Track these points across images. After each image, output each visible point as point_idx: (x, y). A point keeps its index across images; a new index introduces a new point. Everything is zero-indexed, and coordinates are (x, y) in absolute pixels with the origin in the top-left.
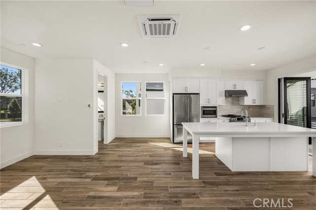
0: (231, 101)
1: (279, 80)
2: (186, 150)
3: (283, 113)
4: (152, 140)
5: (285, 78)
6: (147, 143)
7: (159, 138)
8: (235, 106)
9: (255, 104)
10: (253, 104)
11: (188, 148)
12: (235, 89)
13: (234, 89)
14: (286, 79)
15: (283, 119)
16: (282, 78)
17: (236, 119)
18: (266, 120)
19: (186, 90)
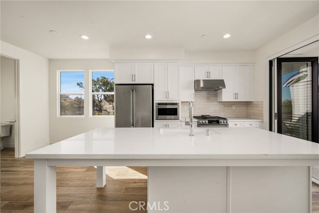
0: (205, 96)
1: (271, 62)
5: (278, 59)
9: (237, 100)
10: (235, 100)
12: (209, 79)
13: (207, 79)
16: (274, 59)
17: (207, 122)
18: (251, 123)
19: (134, 79)
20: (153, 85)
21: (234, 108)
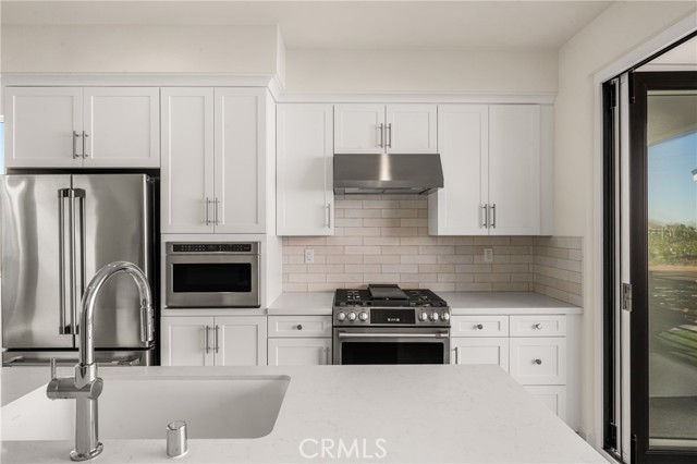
1: (609, 89)
3: (627, 280)
5: (633, 75)
8: (405, 242)
9: (493, 232)
10: (484, 232)
12: (389, 150)
14: (642, 82)
15: (627, 314)
16: (618, 76)
17: (366, 316)
18: (536, 320)
19: (79, 152)
20: (154, 174)
21: (488, 257)
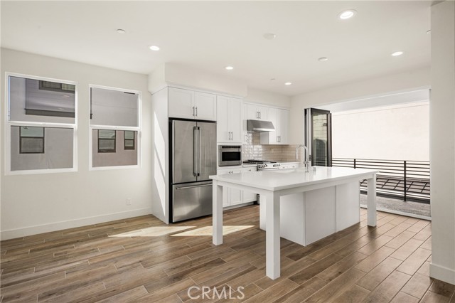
2: (220, 231)
3: (310, 154)
4: (115, 227)
6: (105, 236)
7: (128, 221)
8: (256, 146)
11: (224, 227)
14: (313, 111)
